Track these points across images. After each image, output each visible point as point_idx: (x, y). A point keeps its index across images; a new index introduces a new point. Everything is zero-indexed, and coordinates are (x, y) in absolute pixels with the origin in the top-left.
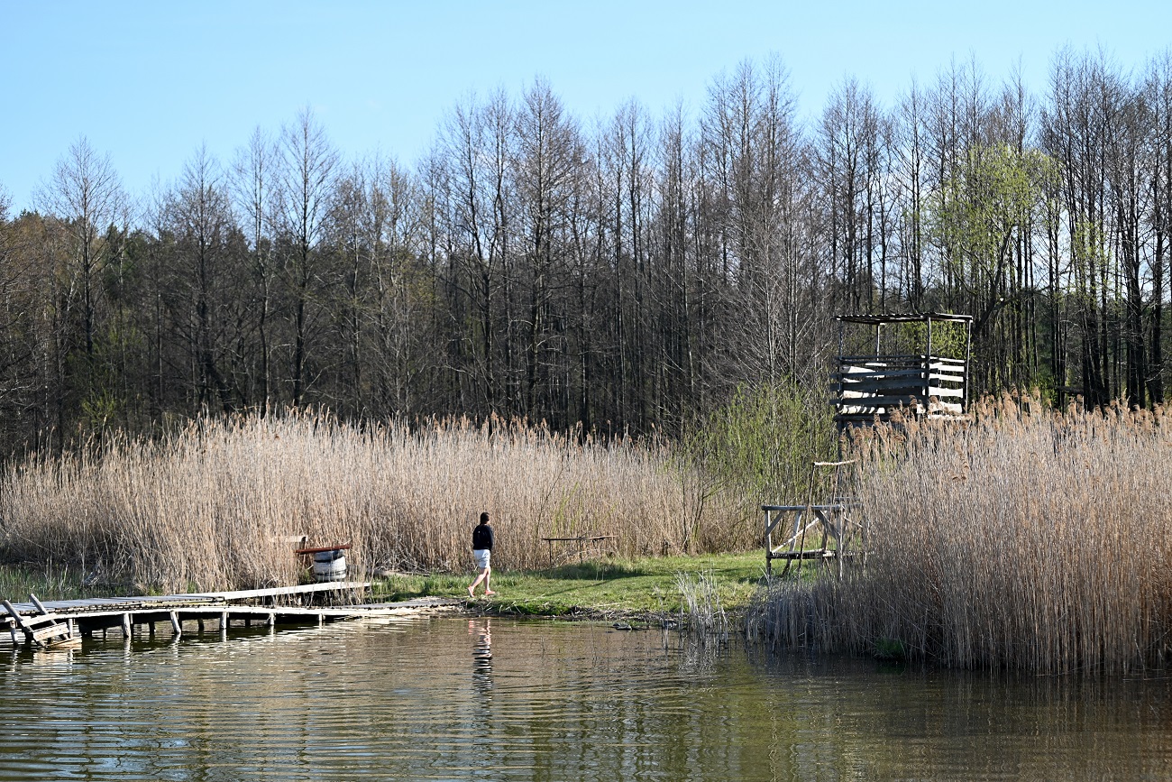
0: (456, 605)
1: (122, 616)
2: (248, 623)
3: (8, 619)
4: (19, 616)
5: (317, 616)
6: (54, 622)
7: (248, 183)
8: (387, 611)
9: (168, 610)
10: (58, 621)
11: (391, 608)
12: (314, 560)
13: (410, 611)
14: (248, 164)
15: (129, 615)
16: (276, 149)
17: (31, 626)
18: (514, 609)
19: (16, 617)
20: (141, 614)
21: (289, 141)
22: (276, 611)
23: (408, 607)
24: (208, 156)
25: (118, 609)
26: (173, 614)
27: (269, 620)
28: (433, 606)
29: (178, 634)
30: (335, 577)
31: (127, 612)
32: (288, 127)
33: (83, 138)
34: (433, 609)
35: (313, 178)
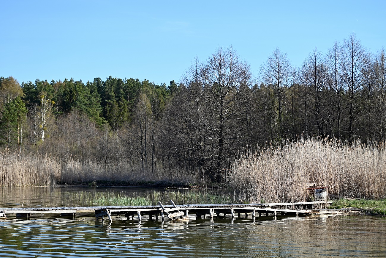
0: (358, 211)
1: (209, 210)
2: (267, 215)
3: (160, 209)
4: (164, 208)
5: (296, 213)
6: (179, 211)
7: (333, 61)
8: (327, 212)
9: (230, 208)
10: (180, 211)
11: (329, 211)
13: (337, 212)
14: (333, 55)
15: (213, 209)
16: (342, 49)
17: (168, 212)
18: (379, 213)
19: (163, 208)
20: (218, 209)
21: (347, 45)
22: (277, 210)
23: (337, 211)
24: (318, 52)
25: (209, 207)
26: (232, 210)
27: (274, 214)
28: (348, 211)
29: (233, 217)
30: (322, 199)
31: (212, 208)
32: (346, 41)
33: (277, 48)
34: (348, 212)
35: (355, 58)
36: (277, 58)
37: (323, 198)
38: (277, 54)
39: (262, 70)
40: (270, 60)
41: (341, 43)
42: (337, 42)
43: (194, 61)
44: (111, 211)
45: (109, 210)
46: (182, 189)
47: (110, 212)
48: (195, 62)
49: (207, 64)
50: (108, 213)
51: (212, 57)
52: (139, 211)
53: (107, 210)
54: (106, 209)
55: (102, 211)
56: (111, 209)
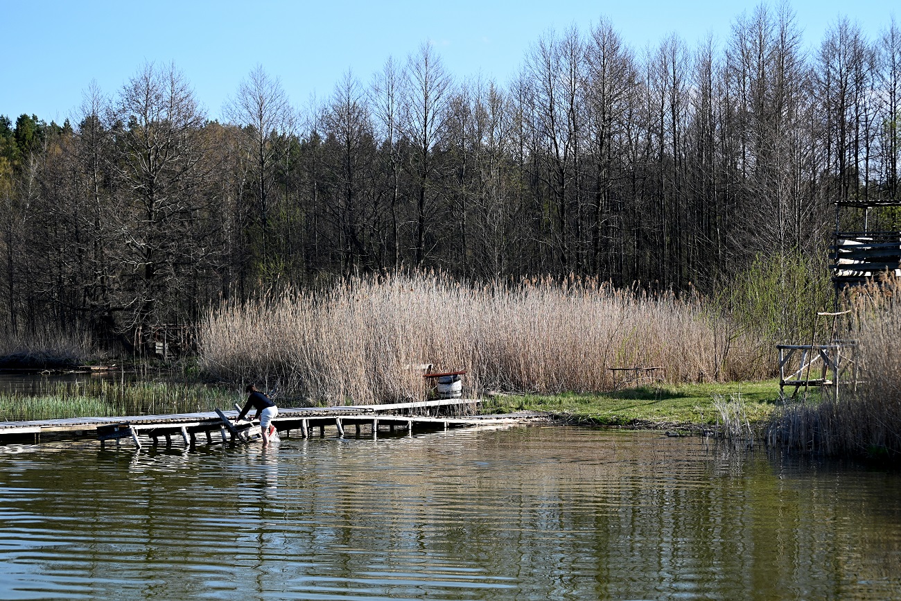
0: (546, 417)
1: (301, 421)
2: (392, 428)
4: (227, 420)
5: (443, 423)
6: (252, 425)
7: (382, 100)
8: (495, 421)
9: (335, 417)
11: (497, 418)
12: (438, 382)
13: (511, 421)
14: (382, 86)
15: (306, 420)
16: (404, 73)
18: (589, 420)
20: (314, 420)
21: (414, 68)
22: (412, 419)
23: (510, 418)
24: (353, 79)
25: (298, 416)
26: (338, 420)
27: (408, 426)
28: (528, 418)
29: (342, 434)
30: (454, 395)
31: (305, 418)
32: (413, 57)
33: (259, 65)
34: (529, 420)
35: (432, 96)
36: (259, 86)
37: (456, 392)
38: (259, 78)
39: (227, 111)
40: (244, 92)
41: (401, 63)
42: (393, 58)
43: (88, 92)
44: (138, 427)
45: (134, 426)
46: (72, 373)
47: (135, 431)
48: (90, 93)
49: (119, 99)
50: (133, 432)
51: (130, 85)
52: (184, 426)
53: (131, 426)
54: (128, 423)
55: (116, 429)
56: (137, 424)
